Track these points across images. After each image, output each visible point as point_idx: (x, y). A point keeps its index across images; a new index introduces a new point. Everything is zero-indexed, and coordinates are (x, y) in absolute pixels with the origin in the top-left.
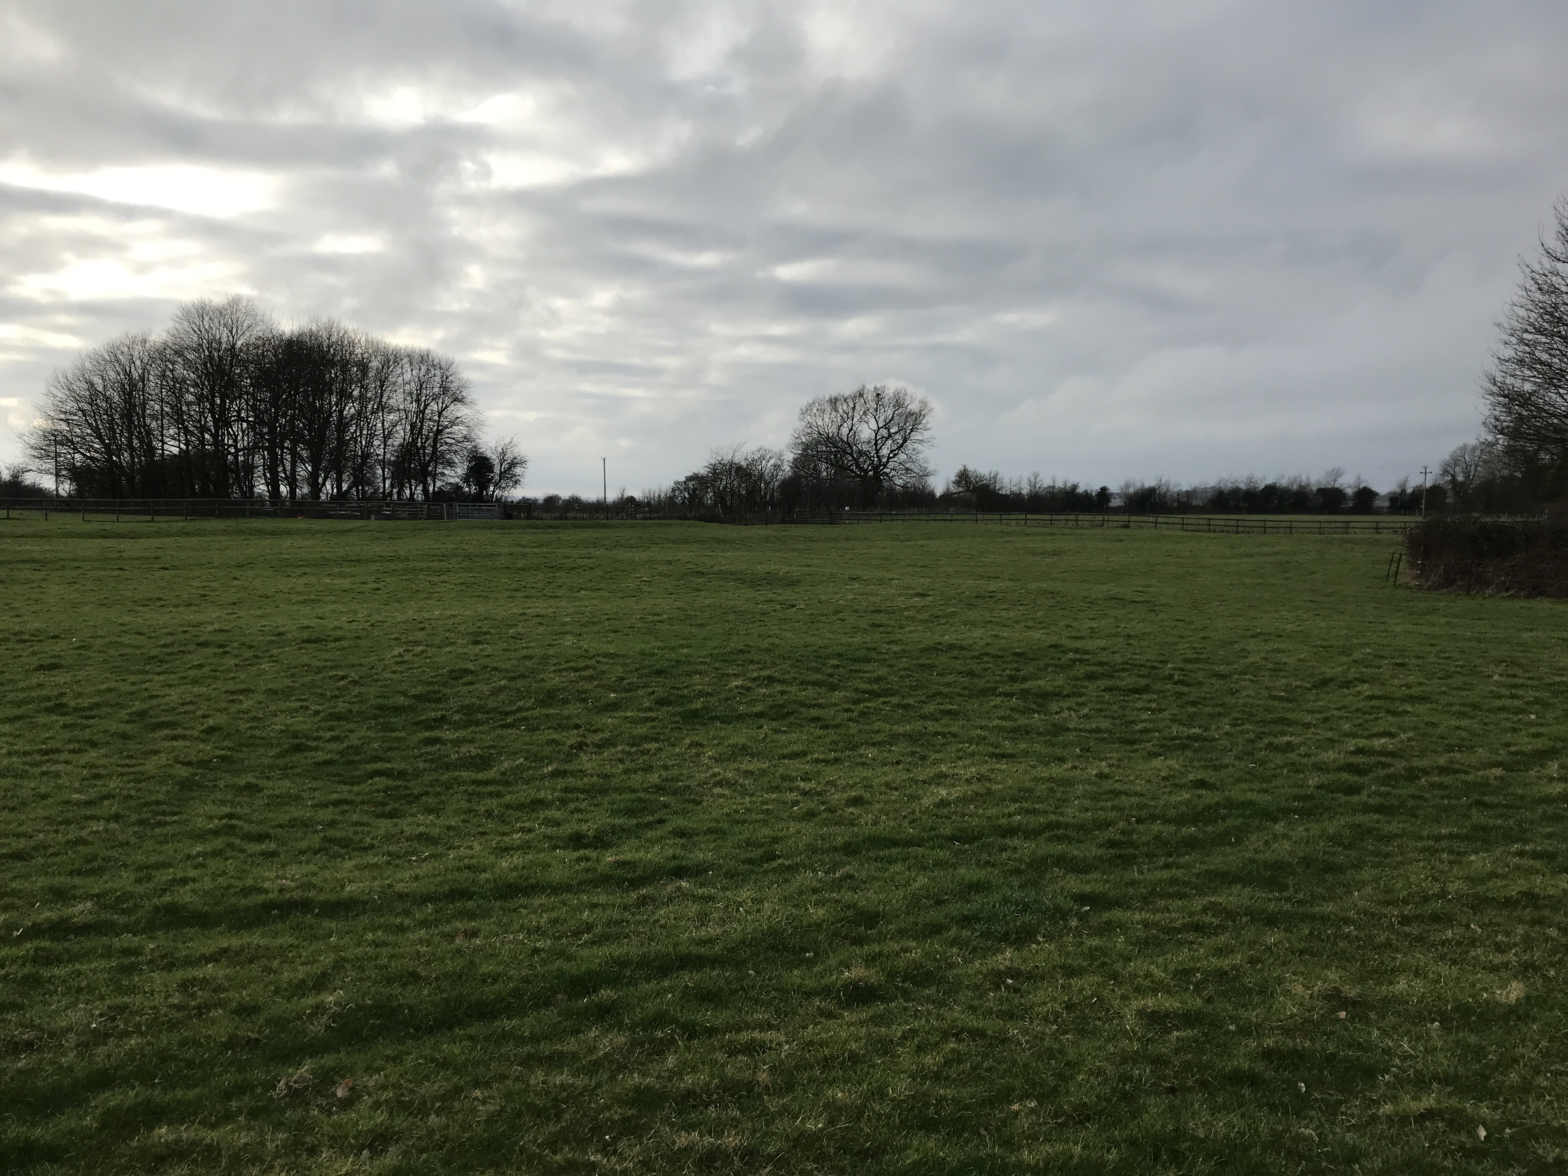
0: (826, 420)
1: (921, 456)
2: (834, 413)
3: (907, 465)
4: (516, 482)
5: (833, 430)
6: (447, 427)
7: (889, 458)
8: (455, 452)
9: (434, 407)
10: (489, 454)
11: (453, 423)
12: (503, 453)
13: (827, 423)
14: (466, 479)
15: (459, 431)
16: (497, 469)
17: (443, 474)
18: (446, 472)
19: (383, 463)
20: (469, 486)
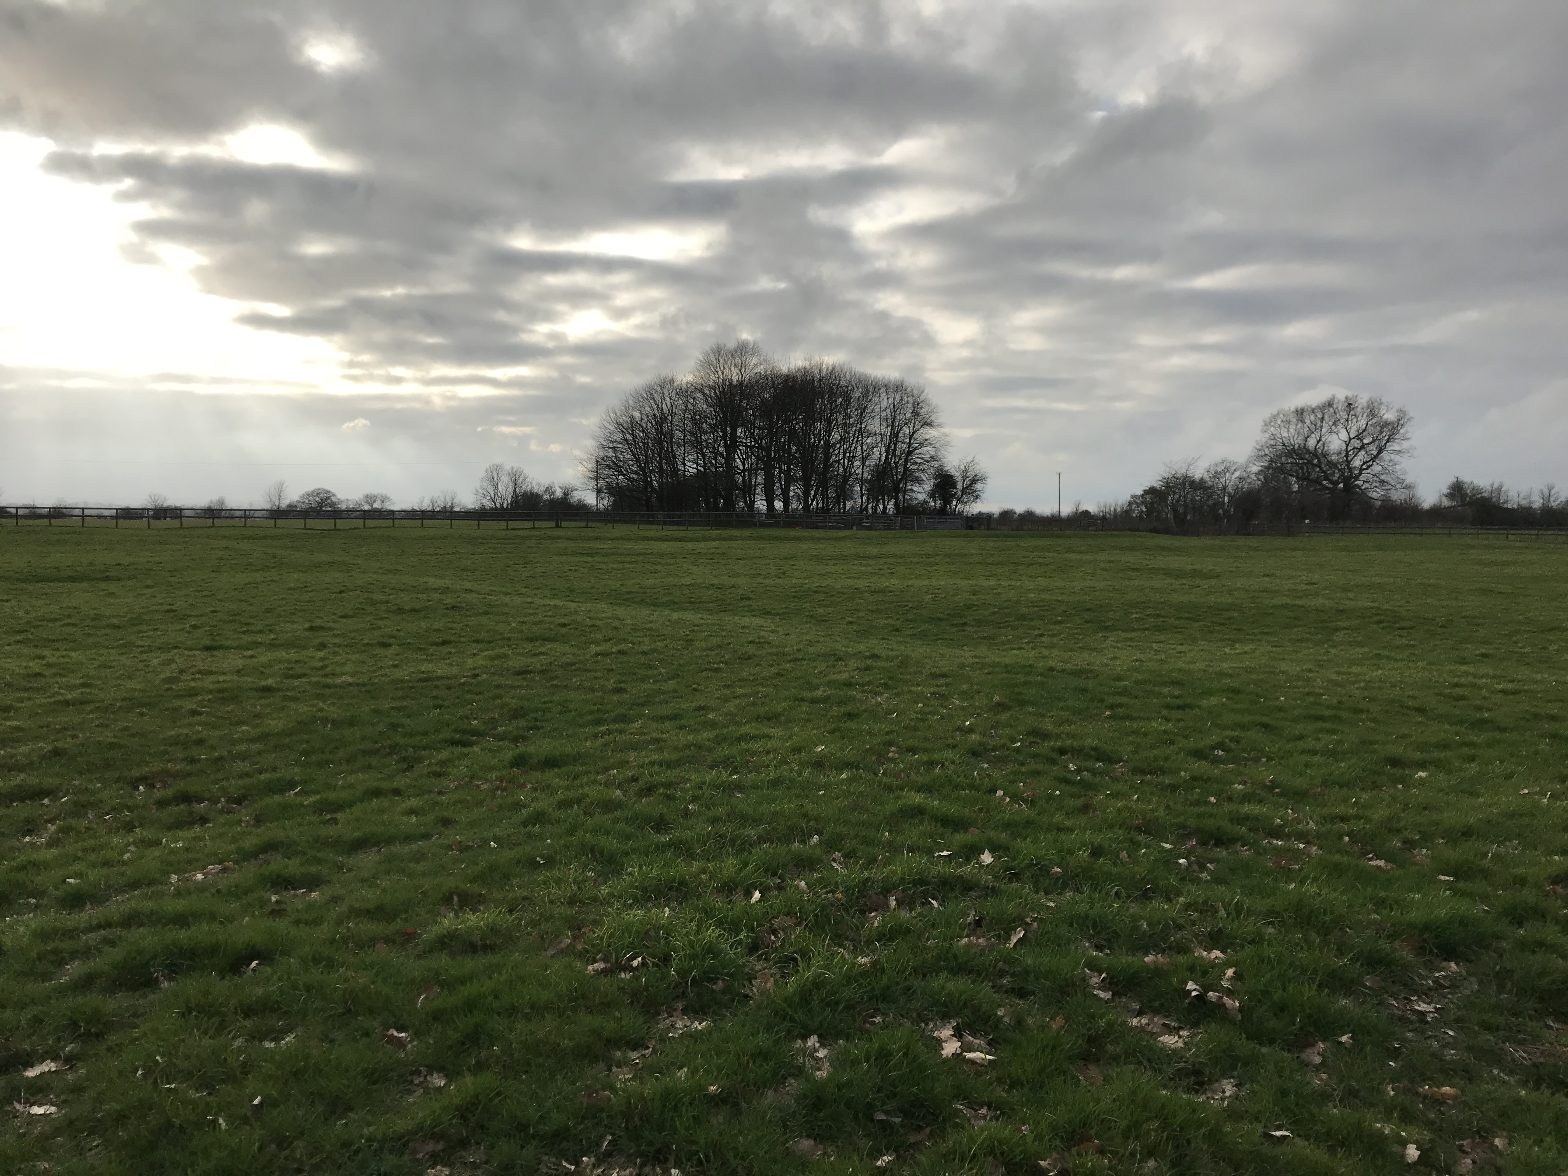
0: (1292, 430)
1: (1398, 467)
2: (1300, 425)
3: (1382, 477)
4: (977, 497)
5: (1298, 441)
6: (916, 449)
7: (1361, 470)
8: (923, 471)
9: (906, 430)
10: (953, 472)
11: (922, 445)
12: (966, 471)
13: (1291, 435)
14: (932, 495)
15: (927, 451)
16: (959, 486)
17: (912, 490)
18: (915, 488)
19: (862, 481)
20: (935, 501)
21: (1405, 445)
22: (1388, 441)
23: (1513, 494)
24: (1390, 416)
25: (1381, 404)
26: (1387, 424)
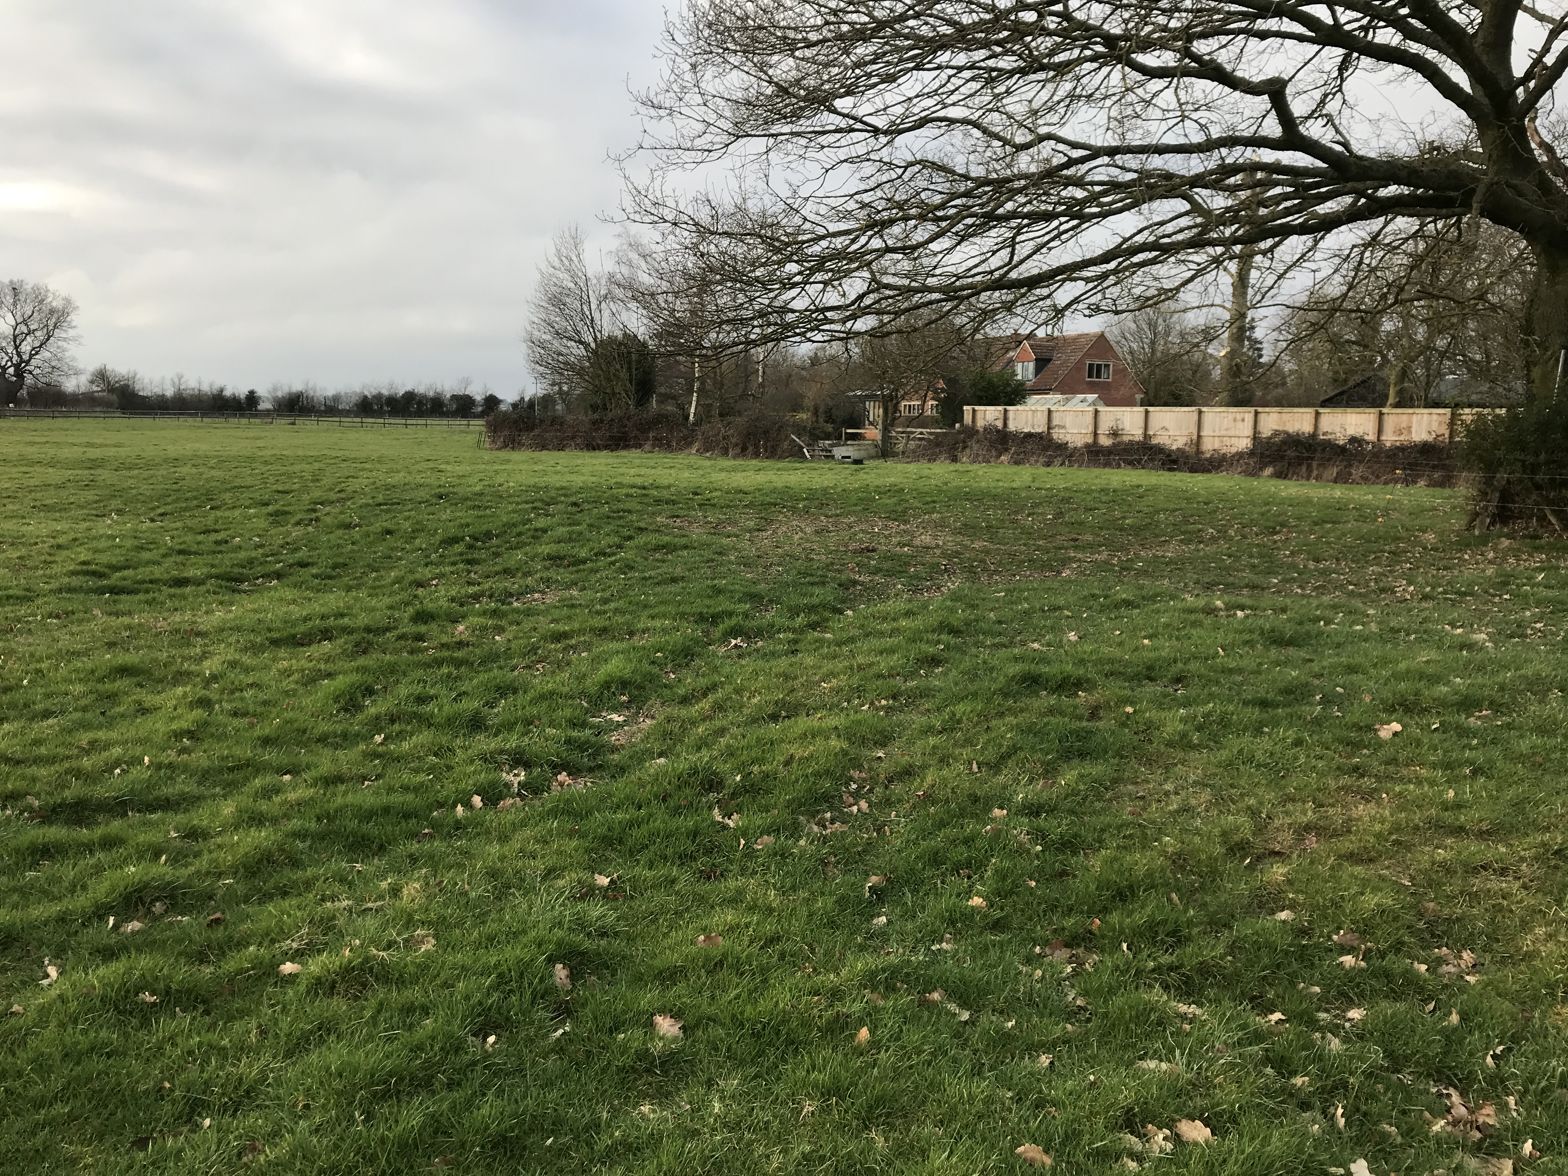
1: (67, 354)
3: (52, 363)
7: (31, 355)
21: (71, 333)
22: (55, 327)
23: (146, 381)
24: (57, 304)
25: (47, 291)
26: (52, 312)
